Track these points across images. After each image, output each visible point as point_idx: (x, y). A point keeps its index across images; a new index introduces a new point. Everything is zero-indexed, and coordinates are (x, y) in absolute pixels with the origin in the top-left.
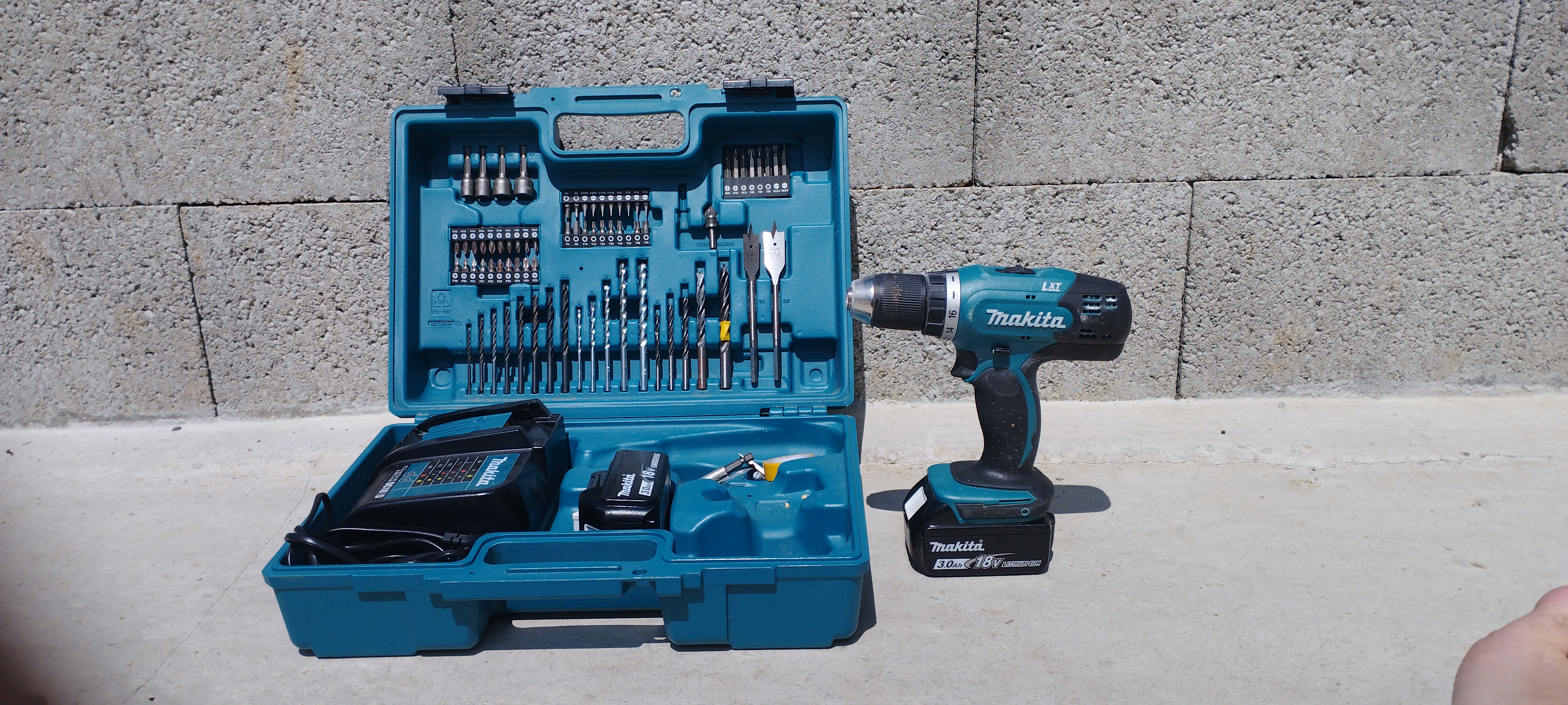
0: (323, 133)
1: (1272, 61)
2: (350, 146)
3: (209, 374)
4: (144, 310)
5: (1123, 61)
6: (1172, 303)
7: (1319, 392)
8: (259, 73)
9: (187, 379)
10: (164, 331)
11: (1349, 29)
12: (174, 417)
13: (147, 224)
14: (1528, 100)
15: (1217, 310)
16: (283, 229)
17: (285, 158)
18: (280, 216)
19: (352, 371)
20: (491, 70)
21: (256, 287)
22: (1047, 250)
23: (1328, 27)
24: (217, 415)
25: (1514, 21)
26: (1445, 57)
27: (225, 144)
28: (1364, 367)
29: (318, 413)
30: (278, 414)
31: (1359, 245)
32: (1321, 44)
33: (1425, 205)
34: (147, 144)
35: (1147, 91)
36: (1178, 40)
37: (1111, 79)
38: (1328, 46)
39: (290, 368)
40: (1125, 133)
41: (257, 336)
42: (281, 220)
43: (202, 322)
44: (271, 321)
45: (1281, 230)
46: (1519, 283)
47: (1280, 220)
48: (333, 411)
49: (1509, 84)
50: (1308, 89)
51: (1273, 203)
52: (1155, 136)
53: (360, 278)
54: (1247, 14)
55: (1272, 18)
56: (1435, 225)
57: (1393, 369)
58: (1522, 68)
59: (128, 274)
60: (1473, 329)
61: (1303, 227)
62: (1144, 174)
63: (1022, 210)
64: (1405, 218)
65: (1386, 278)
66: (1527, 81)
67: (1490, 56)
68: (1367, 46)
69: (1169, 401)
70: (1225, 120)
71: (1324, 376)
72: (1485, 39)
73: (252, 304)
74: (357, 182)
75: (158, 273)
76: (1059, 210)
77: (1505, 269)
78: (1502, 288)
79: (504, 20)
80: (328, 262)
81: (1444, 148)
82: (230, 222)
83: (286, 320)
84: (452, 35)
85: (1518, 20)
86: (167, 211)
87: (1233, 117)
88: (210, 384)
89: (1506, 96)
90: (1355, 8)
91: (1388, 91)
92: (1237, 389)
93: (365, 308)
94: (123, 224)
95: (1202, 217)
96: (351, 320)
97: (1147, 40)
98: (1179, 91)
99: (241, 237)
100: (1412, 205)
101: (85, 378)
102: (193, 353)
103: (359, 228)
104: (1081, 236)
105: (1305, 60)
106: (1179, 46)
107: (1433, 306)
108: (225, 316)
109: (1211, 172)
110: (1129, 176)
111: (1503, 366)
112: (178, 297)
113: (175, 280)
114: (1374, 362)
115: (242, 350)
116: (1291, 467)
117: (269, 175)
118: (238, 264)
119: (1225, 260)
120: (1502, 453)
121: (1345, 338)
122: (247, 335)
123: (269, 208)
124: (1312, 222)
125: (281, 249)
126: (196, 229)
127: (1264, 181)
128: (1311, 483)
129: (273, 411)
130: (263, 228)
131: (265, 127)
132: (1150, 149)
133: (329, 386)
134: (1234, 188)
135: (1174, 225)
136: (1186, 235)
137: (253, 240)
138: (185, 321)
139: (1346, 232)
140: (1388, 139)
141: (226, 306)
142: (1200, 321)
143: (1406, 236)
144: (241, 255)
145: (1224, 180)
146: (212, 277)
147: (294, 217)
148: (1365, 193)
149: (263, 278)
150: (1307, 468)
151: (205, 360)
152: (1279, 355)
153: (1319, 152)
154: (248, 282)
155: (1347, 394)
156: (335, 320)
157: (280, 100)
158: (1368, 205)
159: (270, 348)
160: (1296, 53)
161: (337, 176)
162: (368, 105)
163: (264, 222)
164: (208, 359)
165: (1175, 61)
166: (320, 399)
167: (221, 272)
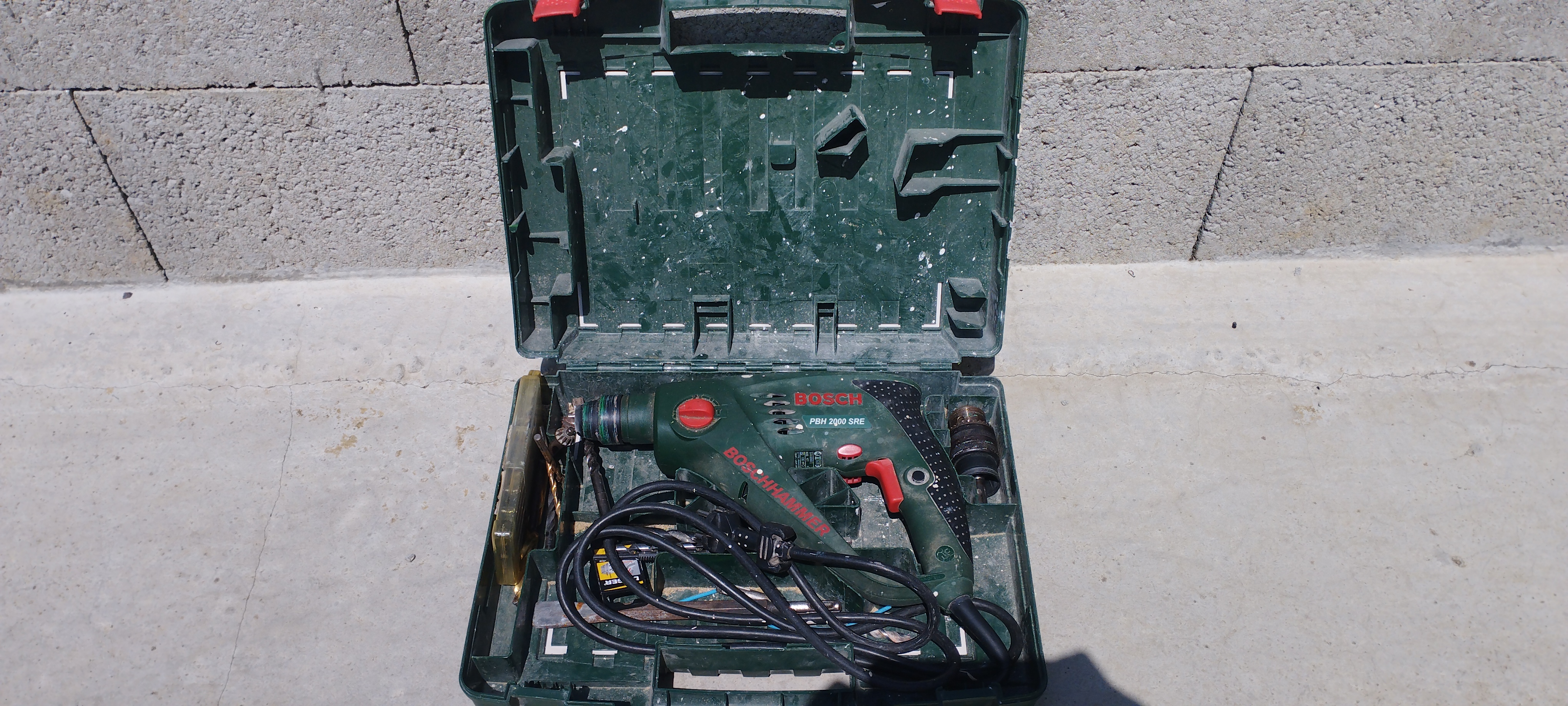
0: (227, 18)
3: (149, 245)
4: (59, 189)
6: (1205, 180)
7: (1339, 255)
9: (126, 251)
10: (88, 208)
12: (120, 282)
13: (38, 111)
15: (1252, 185)
16: (200, 114)
17: (188, 44)
18: (196, 101)
19: (308, 242)
21: (181, 168)
22: (1078, 135)
24: (167, 279)
27: (110, 29)
28: (1391, 233)
29: (279, 278)
30: (235, 279)
33: (1503, 90)
34: (15, 29)
39: (238, 240)
40: (1187, 21)
41: (195, 213)
42: (197, 105)
43: (129, 200)
44: (206, 199)
45: (1341, 113)
47: (1341, 104)
48: (296, 276)
51: (1338, 89)
52: (1221, 24)
53: (302, 160)
56: (1508, 109)
57: (1421, 233)
59: (31, 156)
60: (1515, 199)
61: (1365, 111)
62: (1200, 61)
63: (1056, 98)
64: (1478, 102)
65: (1440, 156)
69: (1183, 265)
70: (1305, 7)
71: (1348, 240)
73: (182, 183)
74: (280, 68)
75: (65, 157)
76: (1098, 98)
78: (1558, 164)
80: (261, 146)
81: (1543, 35)
82: (136, 107)
83: (224, 198)
86: (58, 97)
88: (153, 253)
92: (1256, 252)
93: (313, 188)
94: (11, 110)
95: (1256, 103)
96: (298, 199)
99: (152, 123)
100: (1490, 90)
101: (12, 251)
102: (127, 228)
103: (290, 114)
104: (1119, 121)
107: (1480, 180)
108: (153, 194)
109: (1277, 59)
110: (1183, 63)
111: (1534, 230)
112: (95, 178)
113: (87, 163)
114: (1402, 229)
115: (181, 224)
116: (1296, 381)
117: (172, 61)
118: (156, 147)
119: (1272, 142)
120: (1508, 361)
121: (1380, 208)
122: (183, 212)
123: (179, 93)
124: (1376, 106)
125: (204, 133)
126: (97, 114)
127: (1334, 67)
128: (1313, 410)
129: (229, 276)
130: (177, 113)
131: (155, 12)
132: (1212, 36)
133: (285, 255)
134: (1298, 74)
135: (1223, 110)
136: (1234, 119)
137: (167, 124)
138: (109, 199)
139: (1411, 115)
140: (1484, 26)
141: (152, 185)
142: (1231, 196)
143: (1473, 118)
144: (158, 138)
145: (1290, 65)
146: (129, 159)
147: (211, 103)
148: (1442, 80)
149: (189, 160)
150: (1312, 384)
151: (141, 233)
152: (1307, 224)
153: (1403, 39)
154: (172, 164)
155: (1366, 256)
156: (280, 198)
158: (1442, 90)
159: (212, 223)
161: (255, 63)
163: (177, 107)
164: (145, 232)
166: (278, 266)
167: (138, 155)
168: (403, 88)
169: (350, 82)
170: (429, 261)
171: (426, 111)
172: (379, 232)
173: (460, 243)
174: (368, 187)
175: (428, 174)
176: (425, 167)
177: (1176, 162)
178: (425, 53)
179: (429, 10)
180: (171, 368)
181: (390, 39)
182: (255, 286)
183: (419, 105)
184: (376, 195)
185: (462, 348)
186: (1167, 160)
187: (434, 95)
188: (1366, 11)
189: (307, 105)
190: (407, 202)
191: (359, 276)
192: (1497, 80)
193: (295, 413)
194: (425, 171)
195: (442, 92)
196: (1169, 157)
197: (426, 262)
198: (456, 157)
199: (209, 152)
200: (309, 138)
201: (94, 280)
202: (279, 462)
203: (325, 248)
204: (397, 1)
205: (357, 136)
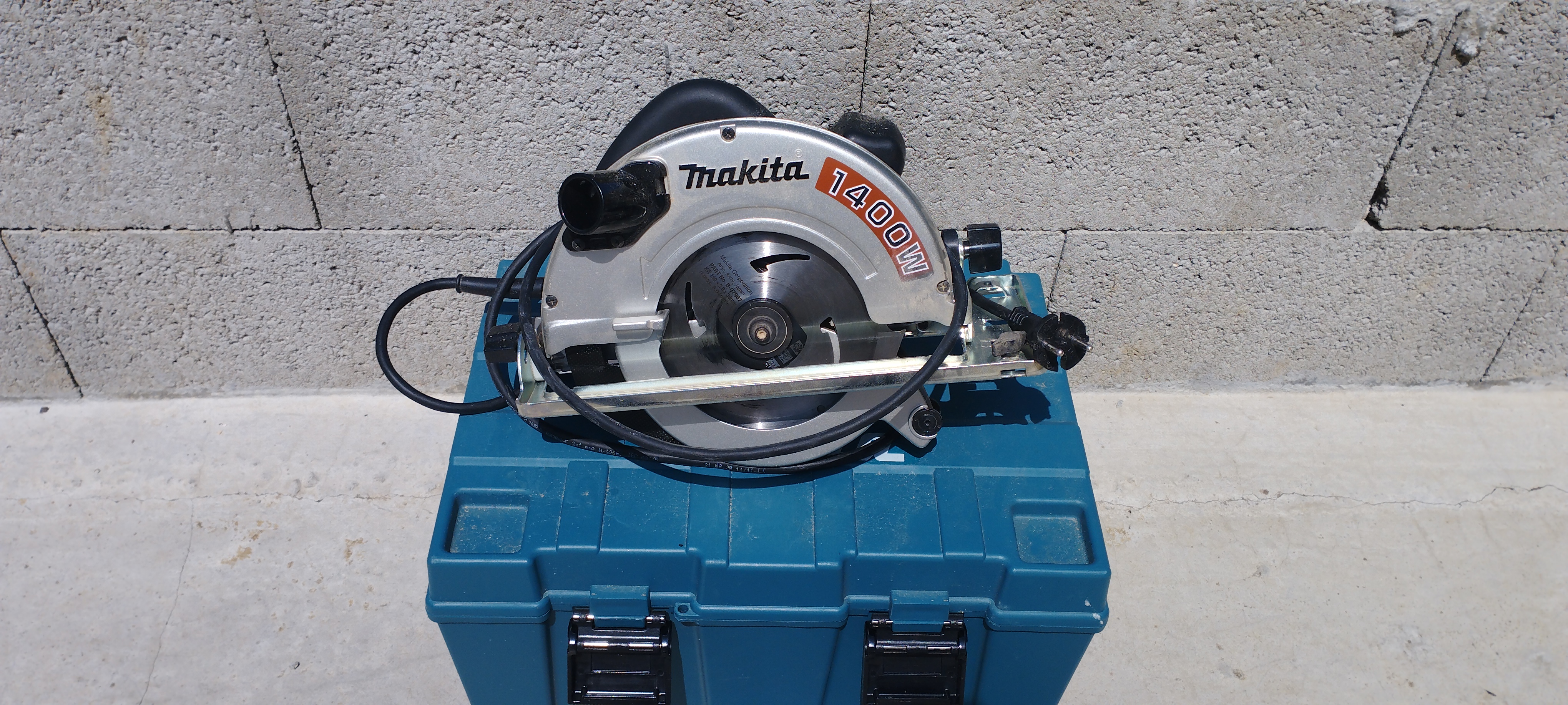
0: (146, 171)
1: (1160, 135)
2: (179, 183)
3: (67, 365)
5: (1010, 131)
7: (1156, 389)
8: (61, 115)
9: (45, 370)
11: (1245, 109)
12: (38, 398)
14: (1406, 173)
16: (118, 252)
17: (108, 192)
18: (114, 241)
19: (216, 364)
20: (328, 119)
21: (99, 297)
23: (1223, 108)
24: (82, 396)
25: (1412, 106)
26: (1334, 136)
27: (37, 178)
28: (1200, 371)
29: (187, 395)
30: (146, 396)
31: (1216, 283)
32: (1213, 122)
33: (1284, 254)
35: (1031, 157)
36: (1068, 114)
37: (996, 146)
38: (1220, 124)
39: (151, 361)
40: (1005, 192)
41: (111, 337)
42: (115, 244)
43: (49, 325)
44: (121, 325)
45: (1145, 270)
46: (1356, 313)
47: (1145, 263)
48: (204, 394)
49: (1392, 159)
50: (1193, 158)
51: (1141, 250)
52: (1035, 194)
53: (211, 292)
54: (1144, 93)
55: (1168, 98)
56: (1290, 269)
57: (1226, 372)
58: (1407, 146)
60: (1306, 344)
61: (1166, 269)
62: (1019, 224)
64: (1263, 264)
65: (1235, 308)
66: (1410, 157)
67: (1379, 135)
68: (1258, 125)
70: (1106, 183)
71: (1163, 377)
72: (1378, 120)
73: (99, 311)
74: (193, 214)
77: (1346, 301)
78: (1341, 316)
79: (338, 74)
80: (174, 280)
81: (1314, 210)
82: (59, 245)
83: (138, 325)
84: (279, 85)
85: (1416, 106)
87: (1115, 180)
88: (69, 372)
89: (1387, 168)
90: (1255, 91)
91: (1271, 163)
92: (1082, 386)
93: (221, 316)
95: (1071, 261)
96: (208, 326)
97: (1037, 114)
99: (73, 258)
100: (1273, 254)
102: (46, 349)
103: (202, 253)
105: (1196, 134)
106: (1070, 120)
107: (1273, 328)
108: (72, 320)
109: (1086, 224)
110: (1004, 226)
111: (1326, 371)
112: (18, 305)
113: (11, 292)
114: (1210, 368)
115: (97, 347)
117: (93, 206)
118: (76, 279)
119: (1088, 293)
120: (1297, 490)
121: (1188, 351)
122: (100, 335)
123: (99, 233)
124: (1175, 265)
125: (121, 268)
126: (22, 250)
127: (1135, 232)
128: (1124, 532)
129: (141, 393)
130: (97, 251)
131: (79, 164)
132: (1028, 205)
133: (194, 376)
134: (1105, 237)
136: (1053, 274)
137: (87, 260)
138: (31, 324)
139: (1206, 273)
140: (1262, 201)
141: (71, 313)
143: (1261, 277)
144: (78, 272)
145: (1097, 230)
146: (50, 290)
147: (128, 242)
148: (1231, 245)
149: (106, 291)
150: (1125, 508)
151: (59, 354)
152: (1125, 362)
153: (1193, 211)
154: (91, 294)
155: (1181, 390)
156: (190, 325)
157: (90, 140)
158: (1231, 253)
159: (126, 347)
160: (1187, 128)
161: (170, 209)
162: (193, 147)
163: (97, 246)
164: (63, 353)
165: (1064, 133)
166: (187, 385)
167: (59, 286)
168: (307, 232)
169: (258, 226)
170: (330, 381)
171: (327, 252)
172: (283, 356)
173: (359, 366)
174: (273, 317)
175: (329, 305)
176: (326, 300)
178: (326, 203)
179: (330, 167)
180: (81, 481)
181: (295, 191)
182: (165, 402)
183: (321, 247)
184: (280, 323)
185: (356, 464)
187: (335, 239)
188: (1158, 187)
189: (217, 246)
190: (309, 330)
191: (263, 394)
192: (1278, 245)
193: (195, 525)
194: (326, 303)
195: (342, 236)
197: (326, 383)
198: (355, 291)
199: (125, 285)
200: (219, 274)
201: (14, 396)
202: (178, 571)
203: (232, 369)
204: (301, 159)
205: (263, 273)
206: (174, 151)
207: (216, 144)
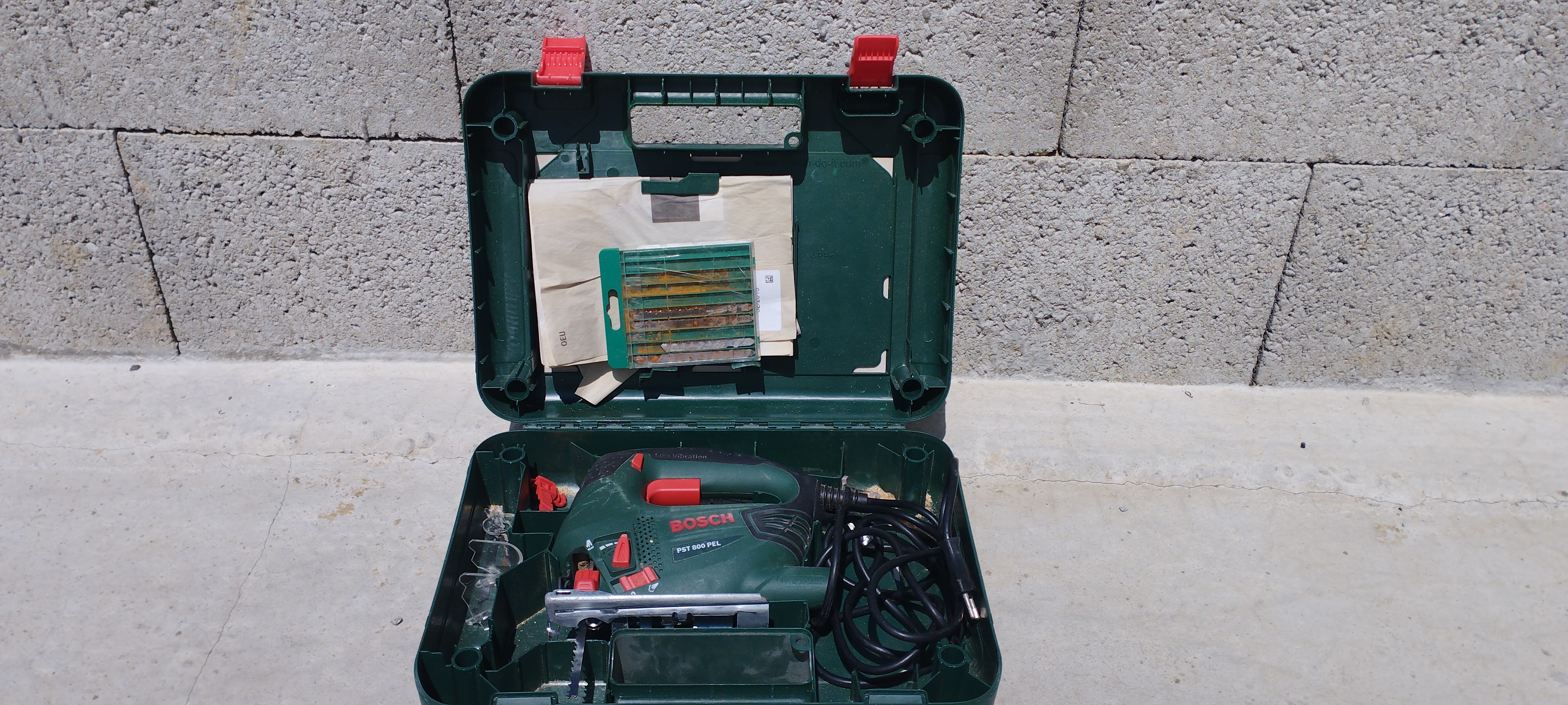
0: (284, 58)
1: (1433, 34)
3: (167, 311)
4: (85, 242)
5: (1258, 25)
6: (1265, 290)
7: (1408, 386)
9: (143, 316)
10: (111, 265)
12: (131, 354)
13: (79, 151)
15: (1314, 299)
16: (241, 163)
17: (240, 85)
18: (239, 149)
19: (331, 316)
21: (213, 223)
22: (1132, 230)
24: (179, 353)
27: (165, 64)
28: (1463, 363)
29: (295, 357)
30: (250, 356)
31: (1488, 240)
32: (1496, 18)
34: (70, 59)
35: (1279, 61)
37: (1239, 45)
38: (1504, 21)
39: (259, 311)
40: (1245, 107)
41: (220, 276)
42: (239, 153)
43: (155, 258)
44: (234, 261)
45: (1405, 220)
47: (1405, 210)
48: (313, 355)
50: (1470, 68)
51: (1401, 192)
52: (1280, 112)
53: (337, 220)
57: (1494, 366)
59: (63, 203)
61: (1430, 219)
62: (1258, 153)
63: (1110, 186)
64: (1546, 215)
65: (1510, 276)
69: (1242, 389)
70: (1365, 98)
71: (1418, 370)
73: (211, 242)
74: (328, 116)
75: (98, 204)
76: (1153, 188)
80: (298, 202)
82: (178, 152)
83: (252, 261)
86: (101, 137)
87: (1375, 95)
88: (169, 322)
92: (1319, 380)
93: (344, 252)
94: (51, 149)
95: (1316, 203)
96: (328, 265)
98: (1317, 62)
99: (192, 170)
100: (1558, 201)
101: (24, 311)
102: (147, 290)
103: (332, 167)
104: (1175, 217)
105: (1473, 34)
106: (1328, 11)
107: (1553, 306)
108: (180, 252)
109: (1338, 154)
110: (1241, 154)
112: (124, 231)
113: (118, 213)
114: (1475, 360)
115: (203, 289)
116: (1375, 502)
117: (221, 103)
118: (191, 198)
119: (1334, 249)
121: (1450, 334)
122: (208, 274)
123: (223, 139)
124: (1441, 214)
125: (242, 185)
126: (137, 157)
127: (1396, 167)
128: (1397, 530)
129: (244, 352)
130: (218, 162)
131: (212, 47)
132: (1270, 126)
133: (306, 330)
134: (1360, 172)
135: (1283, 210)
136: (1295, 221)
137: (207, 173)
138: (134, 256)
139: (1477, 226)
140: (1548, 128)
141: (181, 242)
142: (1293, 310)
143: (1542, 234)
144: (195, 188)
145: (1351, 163)
146: (162, 211)
147: (254, 151)
148: (1508, 186)
149: (222, 215)
150: (1393, 505)
151: (161, 297)
152: (1373, 348)
153: (1466, 139)
154: (204, 218)
155: (1438, 390)
156: (309, 263)
157: (227, 16)
158: (1509, 199)
159: (236, 289)
160: (1465, 26)
161: (304, 108)
162: (338, 29)
163: (218, 154)
164: (165, 296)
165: (1319, 29)
166: (296, 343)
167: (172, 206)
168: (449, 143)
169: (396, 134)
172: (405, 308)
174: (400, 255)
177: (1234, 267)
179: (484, 60)
181: (442, 88)
182: (269, 364)
184: (407, 264)
186: (1225, 265)
188: (1427, 105)
189: (350, 159)
190: (438, 274)
191: (378, 358)
192: (1565, 190)
193: (291, 480)
196: (1227, 261)
199: (243, 207)
200: (347, 196)
201: (104, 350)
202: (268, 524)
203: (347, 324)
204: (454, 47)
205: (396, 196)
206: (317, 33)
207: (364, 25)
